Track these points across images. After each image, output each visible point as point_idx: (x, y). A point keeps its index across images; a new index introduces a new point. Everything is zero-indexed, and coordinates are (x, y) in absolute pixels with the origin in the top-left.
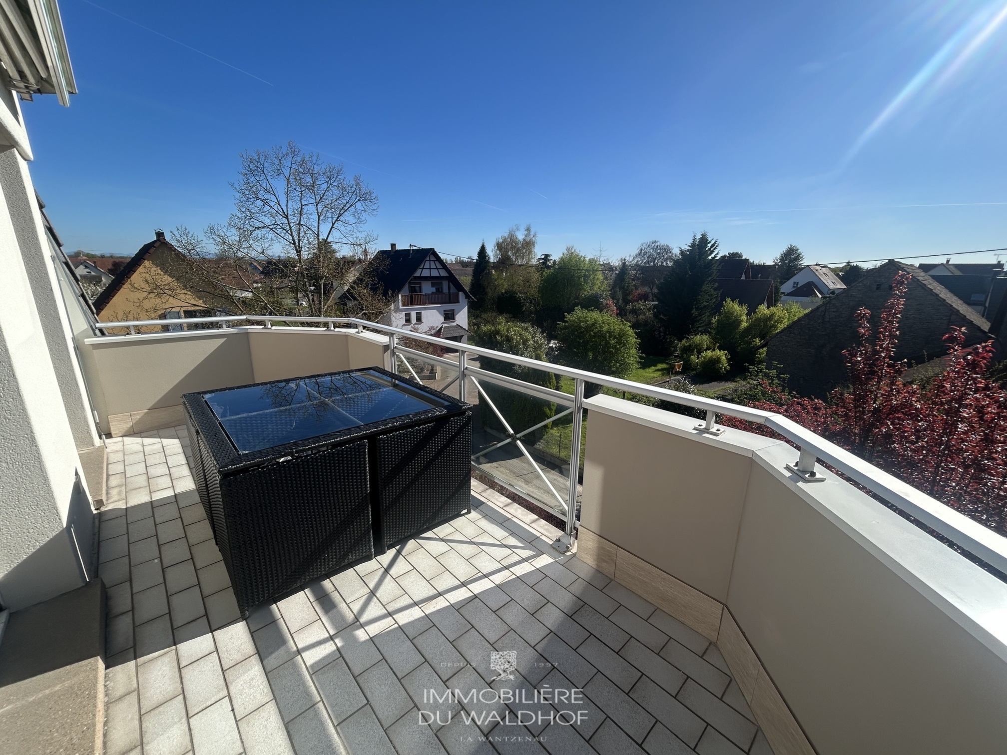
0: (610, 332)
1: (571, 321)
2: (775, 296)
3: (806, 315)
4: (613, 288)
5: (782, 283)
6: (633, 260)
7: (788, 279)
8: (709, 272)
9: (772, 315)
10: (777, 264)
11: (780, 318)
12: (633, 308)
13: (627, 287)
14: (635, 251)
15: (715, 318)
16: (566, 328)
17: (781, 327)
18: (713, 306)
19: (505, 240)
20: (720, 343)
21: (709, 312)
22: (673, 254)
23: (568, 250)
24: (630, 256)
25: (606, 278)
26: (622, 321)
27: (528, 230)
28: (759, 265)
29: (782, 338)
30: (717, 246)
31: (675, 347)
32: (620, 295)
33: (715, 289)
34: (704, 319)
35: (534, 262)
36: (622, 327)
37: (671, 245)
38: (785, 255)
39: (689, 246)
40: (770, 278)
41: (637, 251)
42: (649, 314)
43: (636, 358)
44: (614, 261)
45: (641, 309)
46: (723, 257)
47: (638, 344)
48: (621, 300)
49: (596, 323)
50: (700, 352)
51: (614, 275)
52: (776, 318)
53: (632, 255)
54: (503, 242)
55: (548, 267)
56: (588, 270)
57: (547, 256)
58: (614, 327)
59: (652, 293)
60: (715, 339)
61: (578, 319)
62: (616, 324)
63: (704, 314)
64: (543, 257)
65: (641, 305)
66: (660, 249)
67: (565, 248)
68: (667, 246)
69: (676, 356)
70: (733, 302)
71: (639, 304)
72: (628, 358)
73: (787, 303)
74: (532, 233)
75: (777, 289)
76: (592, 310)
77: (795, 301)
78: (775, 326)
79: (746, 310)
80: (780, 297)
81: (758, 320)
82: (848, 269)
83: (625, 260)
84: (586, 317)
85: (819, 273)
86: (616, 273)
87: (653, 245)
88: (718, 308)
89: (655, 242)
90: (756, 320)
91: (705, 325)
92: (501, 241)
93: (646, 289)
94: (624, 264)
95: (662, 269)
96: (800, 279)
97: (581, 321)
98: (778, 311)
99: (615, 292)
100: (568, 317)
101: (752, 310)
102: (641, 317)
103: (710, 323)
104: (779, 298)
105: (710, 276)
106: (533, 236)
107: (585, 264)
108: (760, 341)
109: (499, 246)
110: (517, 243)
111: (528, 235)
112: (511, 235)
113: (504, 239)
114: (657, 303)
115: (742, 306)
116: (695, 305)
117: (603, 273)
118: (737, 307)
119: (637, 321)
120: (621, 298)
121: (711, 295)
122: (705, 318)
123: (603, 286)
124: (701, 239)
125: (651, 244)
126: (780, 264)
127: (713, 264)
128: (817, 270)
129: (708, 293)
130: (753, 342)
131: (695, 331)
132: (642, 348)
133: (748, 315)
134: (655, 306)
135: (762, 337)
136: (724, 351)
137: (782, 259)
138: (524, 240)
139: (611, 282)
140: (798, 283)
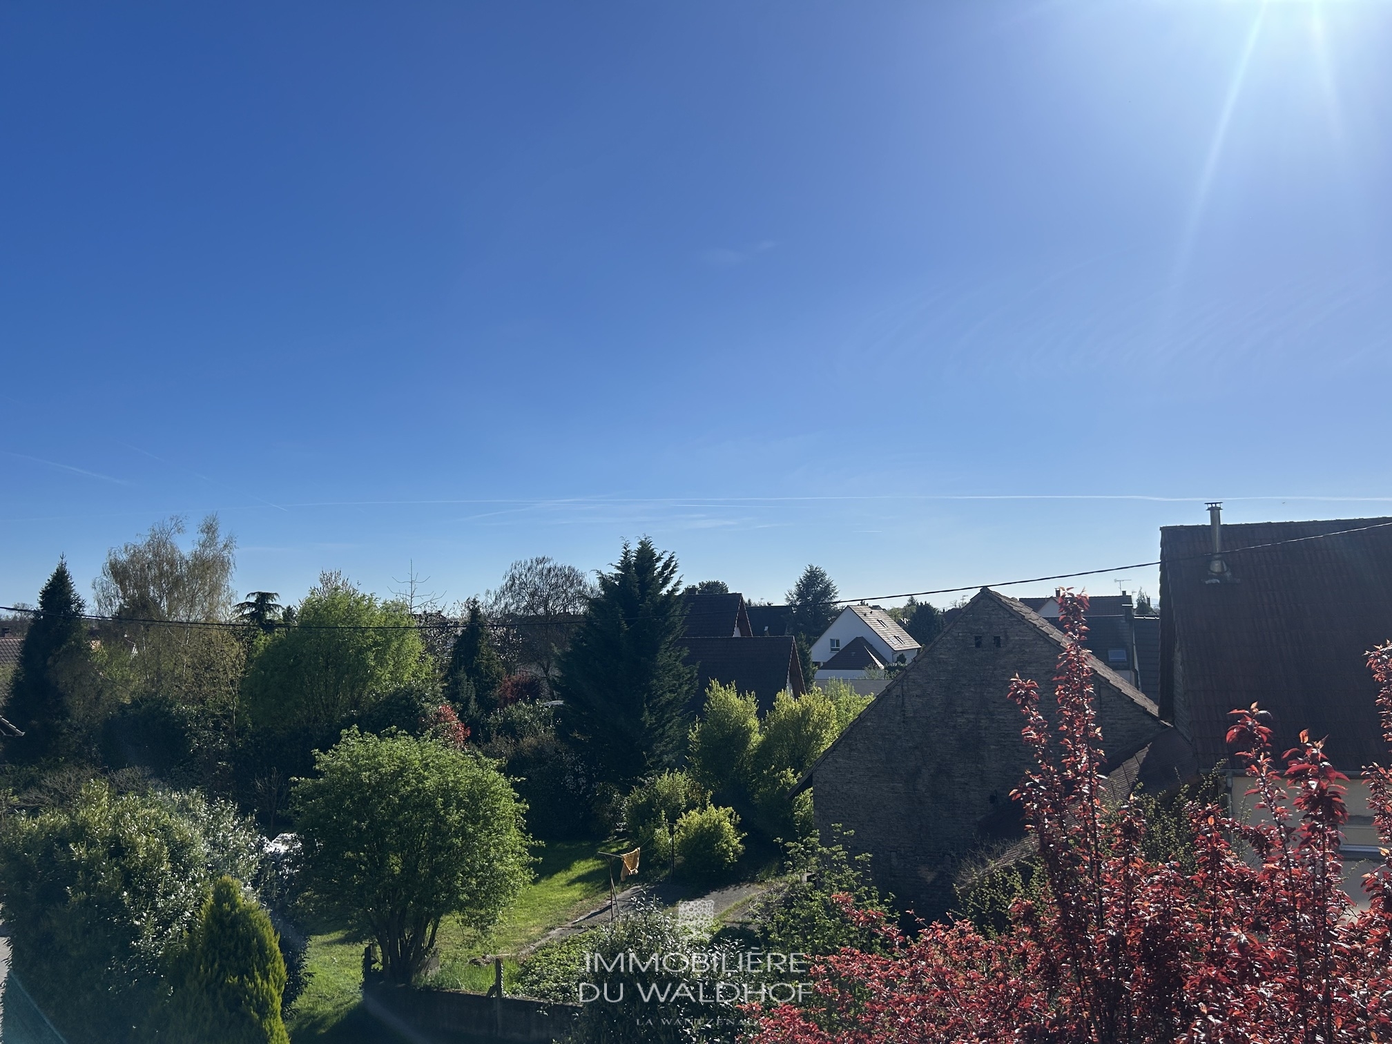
0: (445, 792)
1: (332, 771)
2: (804, 670)
3: (871, 707)
4: (451, 672)
5: (811, 643)
6: (495, 603)
7: (820, 634)
8: (666, 624)
9: (807, 712)
10: (792, 605)
11: (822, 716)
12: (505, 719)
13: (487, 667)
14: (500, 582)
15: (694, 729)
16: (320, 791)
17: (828, 739)
18: (687, 701)
19: (135, 557)
20: (715, 789)
21: (679, 716)
22: (585, 586)
23: (326, 581)
24: (488, 592)
25: (430, 649)
26: (477, 757)
27: (210, 529)
28: (761, 607)
29: (836, 762)
30: (674, 567)
31: (616, 812)
32: (468, 689)
33: (686, 662)
34: (671, 733)
35: (226, 614)
36: (478, 772)
37: (580, 568)
38: (804, 585)
39: (618, 568)
40: (787, 632)
41: (504, 582)
42: (546, 734)
43: (520, 854)
44: (448, 608)
45: (526, 722)
46: (691, 591)
47: (522, 815)
48: (472, 702)
49: (403, 770)
50: (673, 817)
51: (451, 642)
52: (815, 717)
53: (493, 591)
54: (132, 562)
55: (270, 626)
56: (381, 630)
57: (263, 597)
58: (455, 774)
59: (548, 680)
60: (703, 780)
61: (354, 764)
62: (461, 768)
63: (669, 722)
64: (253, 600)
65: (522, 711)
66: (557, 575)
67: (318, 576)
68: (572, 569)
69: (620, 835)
70: (725, 689)
71: (520, 707)
72: (500, 860)
73: (828, 685)
74: (221, 540)
75: (805, 657)
76: (392, 735)
77: (841, 678)
78: (818, 738)
79: (754, 705)
80: (814, 672)
81: (781, 725)
82: (915, 611)
83: (475, 602)
84: (375, 757)
85: (870, 620)
86: (456, 636)
87: (540, 567)
88: (696, 705)
89: (543, 561)
90: (777, 726)
91: (678, 748)
92: (124, 558)
93: (534, 671)
94: (474, 612)
95: (563, 622)
96: (839, 632)
97: (360, 769)
98: (815, 701)
99: (457, 683)
100: (324, 759)
101: (766, 706)
102: (529, 741)
103: (685, 741)
104: (811, 674)
105: (669, 632)
106: (226, 546)
107: (373, 614)
108: (795, 773)
109: (119, 572)
110: (172, 563)
111: (210, 541)
112: (158, 545)
113: (134, 555)
114: (561, 702)
115: (744, 696)
116: (647, 702)
117: (425, 636)
118: (734, 699)
119: (517, 753)
120: (473, 697)
121: (679, 675)
122: (672, 730)
123: (425, 670)
124: (640, 552)
125: (535, 564)
126: (798, 603)
127: (671, 606)
128: (865, 615)
129: (670, 670)
130: (781, 777)
131: (655, 765)
132: (534, 825)
133: (760, 715)
134: (558, 711)
135: (798, 766)
136: (725, 807)
137: (800, 594)
138: (195, 556)
139: (447, 659)
140: (838, 641)
